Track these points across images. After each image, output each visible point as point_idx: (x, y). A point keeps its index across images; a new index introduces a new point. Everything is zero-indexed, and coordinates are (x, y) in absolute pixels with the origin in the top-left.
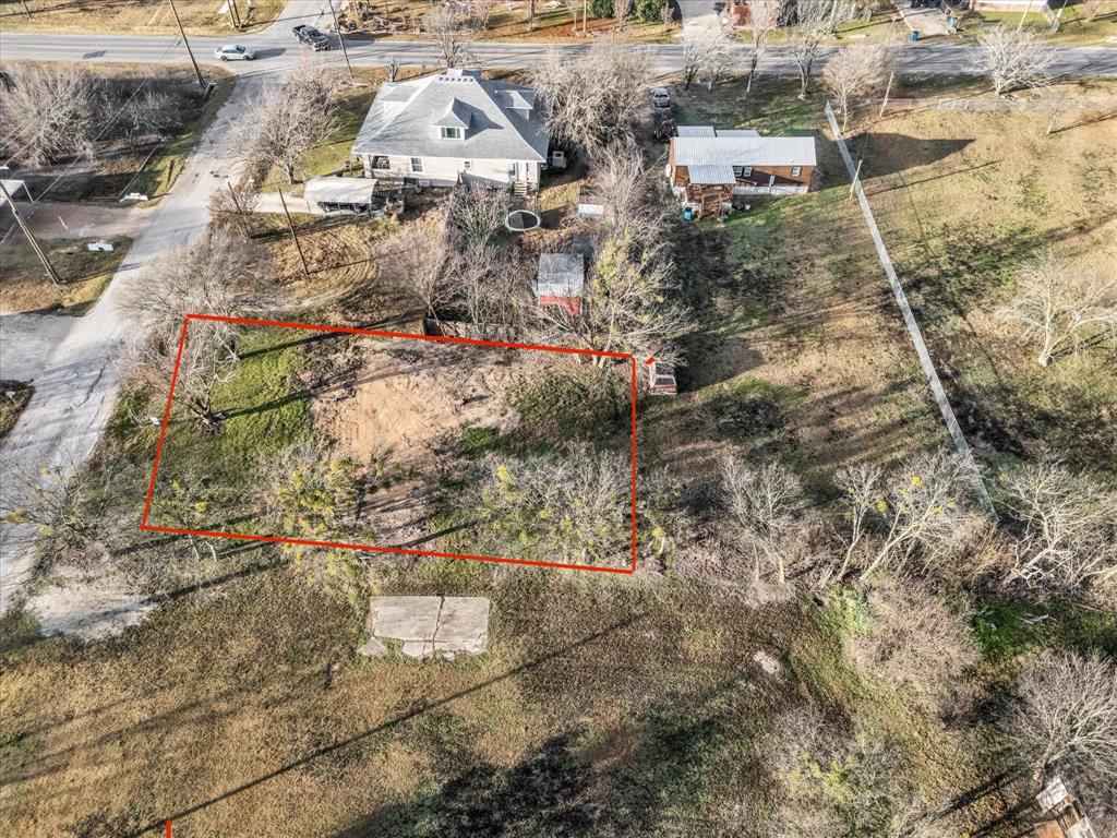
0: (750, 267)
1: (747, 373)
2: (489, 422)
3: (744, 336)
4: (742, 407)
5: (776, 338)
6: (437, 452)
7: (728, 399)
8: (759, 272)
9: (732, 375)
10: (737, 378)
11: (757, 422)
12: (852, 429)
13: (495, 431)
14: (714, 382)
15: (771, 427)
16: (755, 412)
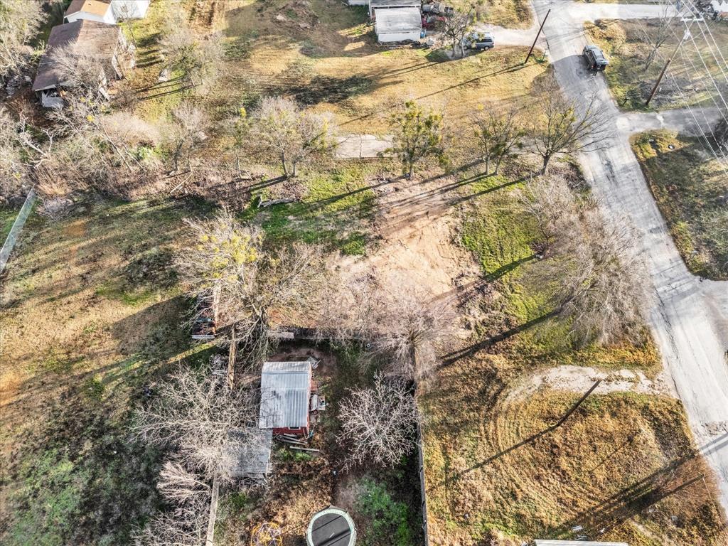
0: (67, 466)
1: (136, 311)
2: (348, 261)
3: (120, 358)
4: (153, 279)
5: (92, 356)
6: (380, 237)
7: (162, 286)
8: (59, 458)
9: (149, 310)
10: (147, 306)
11: (148, 266)
12: (78, 264)
13: (343, 253)
14: (167, 302)
15: (140, 262)
16: (145, 275)
